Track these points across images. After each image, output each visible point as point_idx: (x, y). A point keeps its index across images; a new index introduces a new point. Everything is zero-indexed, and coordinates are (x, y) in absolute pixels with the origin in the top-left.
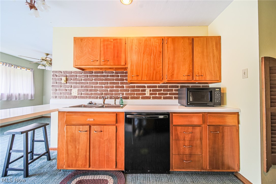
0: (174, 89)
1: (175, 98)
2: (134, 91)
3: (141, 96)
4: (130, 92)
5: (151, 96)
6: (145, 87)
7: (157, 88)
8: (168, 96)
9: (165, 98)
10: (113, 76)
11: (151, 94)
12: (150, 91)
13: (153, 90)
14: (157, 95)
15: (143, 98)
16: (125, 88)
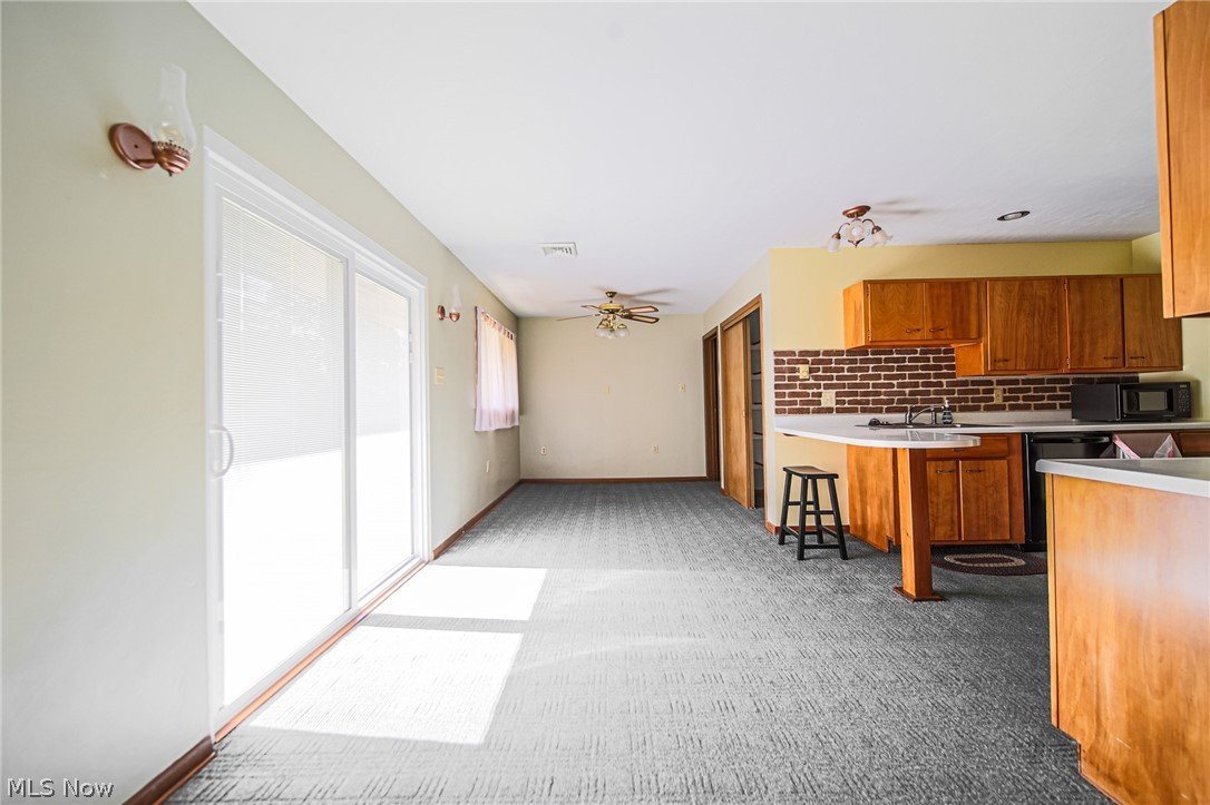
0: (1058, 386)
1: (1063, 407)
2: (966, 392)
3: (983, 404)
4: (956, 395)
5: (1007, 403)
6: (991, 383)
7: (1021, 386)
8: (1045, 401)
9: (1038, 408)
10: (916, 360)
11: (1005, 399)
12: (1004, 391)
13: (1011, 391)
14: (1021, 402)
15: (988, 409)
16: (945, 387)
